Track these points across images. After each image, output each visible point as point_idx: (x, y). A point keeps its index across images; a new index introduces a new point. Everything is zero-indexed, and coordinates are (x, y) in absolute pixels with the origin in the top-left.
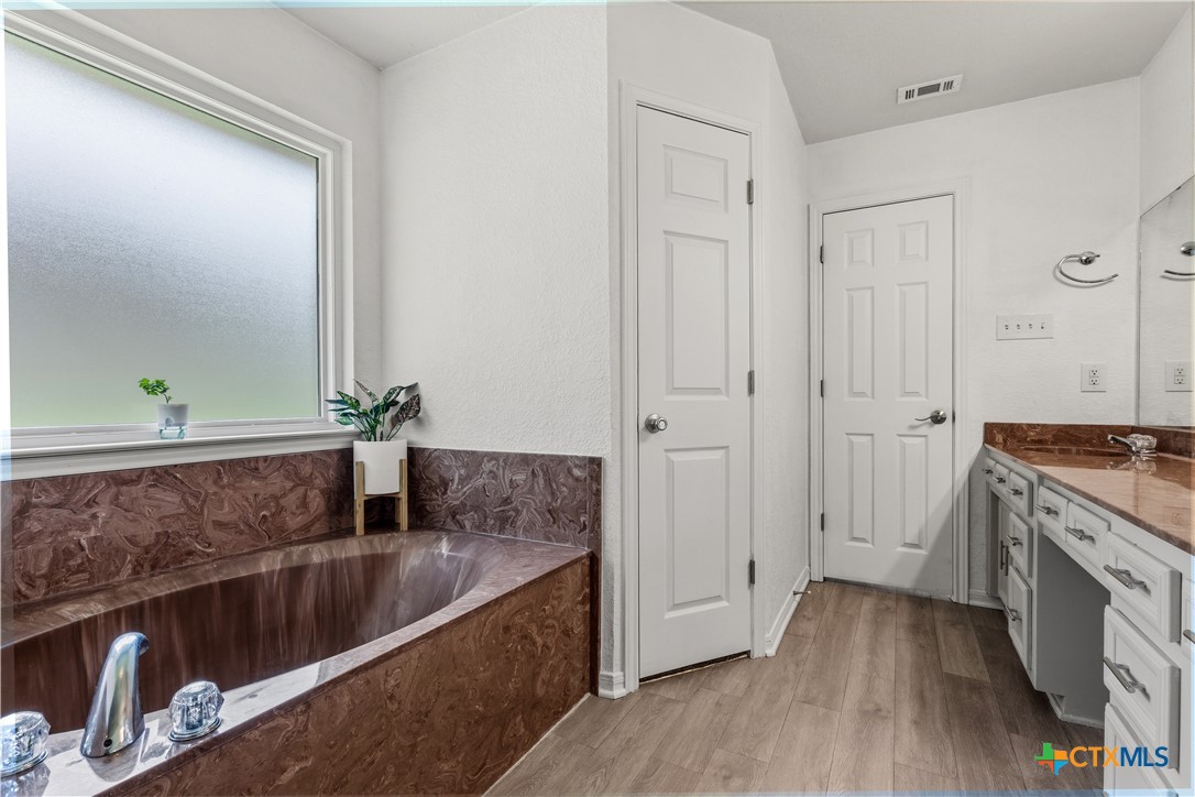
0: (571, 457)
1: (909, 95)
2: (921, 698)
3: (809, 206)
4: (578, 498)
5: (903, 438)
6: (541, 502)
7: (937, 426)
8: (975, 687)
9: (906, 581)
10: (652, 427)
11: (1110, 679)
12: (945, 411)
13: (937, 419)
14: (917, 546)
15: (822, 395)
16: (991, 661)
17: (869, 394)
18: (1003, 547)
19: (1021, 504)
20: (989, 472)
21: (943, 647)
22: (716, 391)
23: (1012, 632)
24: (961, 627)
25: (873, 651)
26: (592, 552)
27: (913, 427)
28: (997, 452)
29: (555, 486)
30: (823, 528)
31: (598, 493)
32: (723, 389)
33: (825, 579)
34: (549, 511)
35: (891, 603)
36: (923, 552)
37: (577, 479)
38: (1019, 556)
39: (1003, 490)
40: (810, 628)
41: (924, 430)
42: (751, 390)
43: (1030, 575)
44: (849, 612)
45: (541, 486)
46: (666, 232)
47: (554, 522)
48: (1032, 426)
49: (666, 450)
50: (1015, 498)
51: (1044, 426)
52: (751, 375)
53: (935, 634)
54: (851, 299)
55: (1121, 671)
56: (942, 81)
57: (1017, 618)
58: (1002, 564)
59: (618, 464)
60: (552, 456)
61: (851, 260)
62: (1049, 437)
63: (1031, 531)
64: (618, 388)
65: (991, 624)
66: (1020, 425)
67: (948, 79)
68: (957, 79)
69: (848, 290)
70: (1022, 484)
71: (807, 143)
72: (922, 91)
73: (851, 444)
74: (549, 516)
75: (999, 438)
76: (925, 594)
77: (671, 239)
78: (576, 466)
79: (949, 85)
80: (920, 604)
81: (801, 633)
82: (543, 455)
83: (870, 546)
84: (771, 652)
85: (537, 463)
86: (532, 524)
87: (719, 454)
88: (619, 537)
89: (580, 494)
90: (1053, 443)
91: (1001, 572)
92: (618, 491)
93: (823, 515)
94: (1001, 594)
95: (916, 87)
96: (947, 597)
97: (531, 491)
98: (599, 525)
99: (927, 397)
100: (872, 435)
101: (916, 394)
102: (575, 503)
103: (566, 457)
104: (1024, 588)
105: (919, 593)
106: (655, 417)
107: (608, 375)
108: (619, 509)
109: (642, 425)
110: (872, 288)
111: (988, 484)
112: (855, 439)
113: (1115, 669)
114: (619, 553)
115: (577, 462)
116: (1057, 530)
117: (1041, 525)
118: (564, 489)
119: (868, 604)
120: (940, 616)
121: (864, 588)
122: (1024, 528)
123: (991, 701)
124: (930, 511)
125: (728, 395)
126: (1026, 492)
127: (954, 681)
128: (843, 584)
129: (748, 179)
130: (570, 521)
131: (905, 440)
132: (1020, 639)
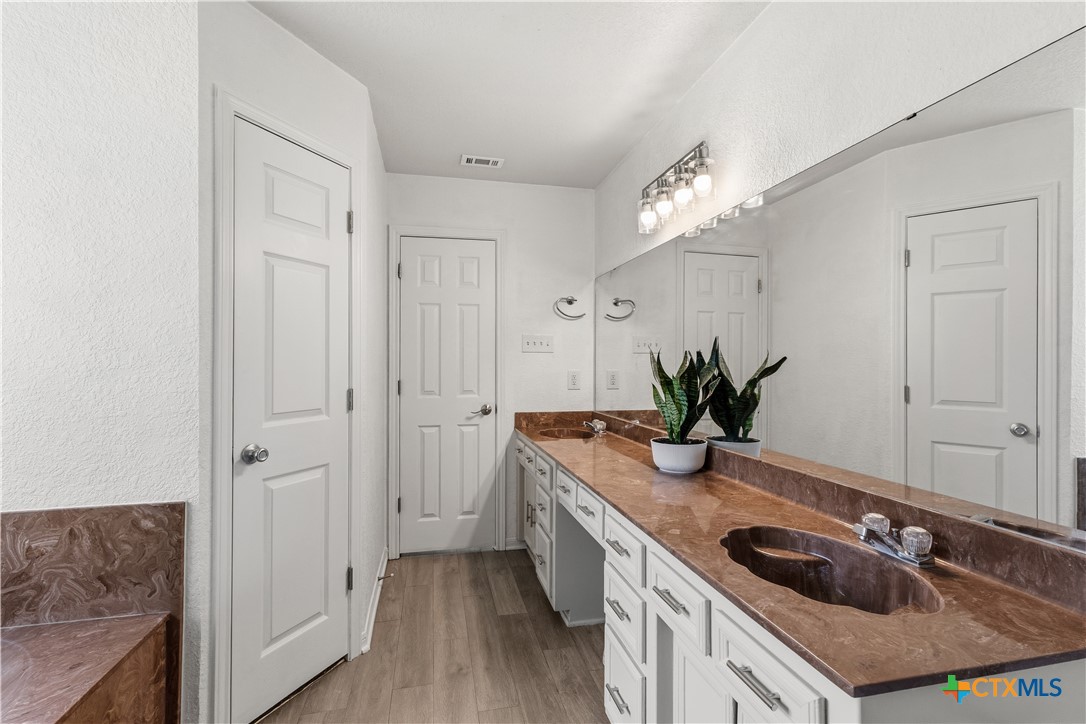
0: (139, 506)
1: (469, 161)
2: (488, 646)
3: (388, 227)
4: (148, 554)
5: (462, 428)
6: (85, 569)
7: (485, 416)
8: (519, 620)
9: (463, 544)
10: (249, 458)
11: (607, 609)
12: (490, 405)
13: (486, 412)
14: (472, 513)
15: (399, 393)
16: (525, 595)
17: (437, 392)
18: (528, 505)
19: (546, 481)
20: (520, 451)
21: (495, 594)
22: (318, 411)
23: (539, 571)
24: (503, 572)
25: (448, 616)
26: (170, 616)
27: (469, 419)
28: (522, 435)
29: (109, 545)
30: (399, 511)
31: (181, 542)
32: (323, 409)
33: (401, 555)
34: (100, 578)
35: (454, 564)
36: (476, 516)
37: (147, 532)
38: (544, 518)
39: (530, 467)
40: (395, 609)
41: (476, 420)
42: (350, 407)
43: (551, 532)
44: (425, 583)
45: (86, 549)
46: (266, 253)
47: (108, 591)
48: (542, 414)
49: (264, 480)
50: (542, 477)
51: (549, 414)
52: (350, 393)
53: (488, 584)
54: (423, 313)
55: (615, 605)
56: (492, 159)
57: (543, 562)
58: (528, 518)
59: (208, 505)
60: (107, 508)
61: (423, 279)
62: (551, 421)
63: (551, 500)
64: (208, 421)
65: (520, 563)
66: (536, 413)
67: (495, 159)
68: (501, 161)
69: (421, 304)
70: (547, 468)
71: (387, 171)
72: (477, 161)
73: (423, 434)
74: (98, 584)
75: (524, 424)
76: (477, 549)
77: (272, 261)
78: (146, 517)
79: (495, 163)
80: (475, 557)
81: (389, 618)
82: (91, 509)
83: (437, 519)
84: (366, 648)
85: (80, 519)
86: (68, 601)
87: (318, 474)
88: (208, 588)
89: (151, 549)
90: (554, 426)
91: (527, 524)
92: (208, 535)
93: (399, 500)
94: (527, 538)
95: (474, 158)
96: (491, 549)
97: (68, 557)
98: (181, 582)
99: (479, 395)
100: (439, 426)
101: (471, 392)
102: (143, 561)
103: (130, 508)
104: (548, 541)
105: (473, 549)
106: (251, 448)
107: (196, 407)
108: (208, 557)
109: (237, 457)
110: (440, 305)
111: (517, 458)
112: (425, 430)
113: (611, 604)
114: (207, 606)
115: (147, 512)
116: (570, 503)
117: (557, 496)
118: (127, 547)
119: (438, 569)
120: (489, 565)
121: (433, 555)
122: (548, 499)
123: (530, 628)
124: (481, 484)
125: (328, 414)
126: (548, 473)
127: (505, 621)
128: (415, 556)
129: (348, 210)
130: (135, 584)
131: (464, 429)
132: (546, 578)
